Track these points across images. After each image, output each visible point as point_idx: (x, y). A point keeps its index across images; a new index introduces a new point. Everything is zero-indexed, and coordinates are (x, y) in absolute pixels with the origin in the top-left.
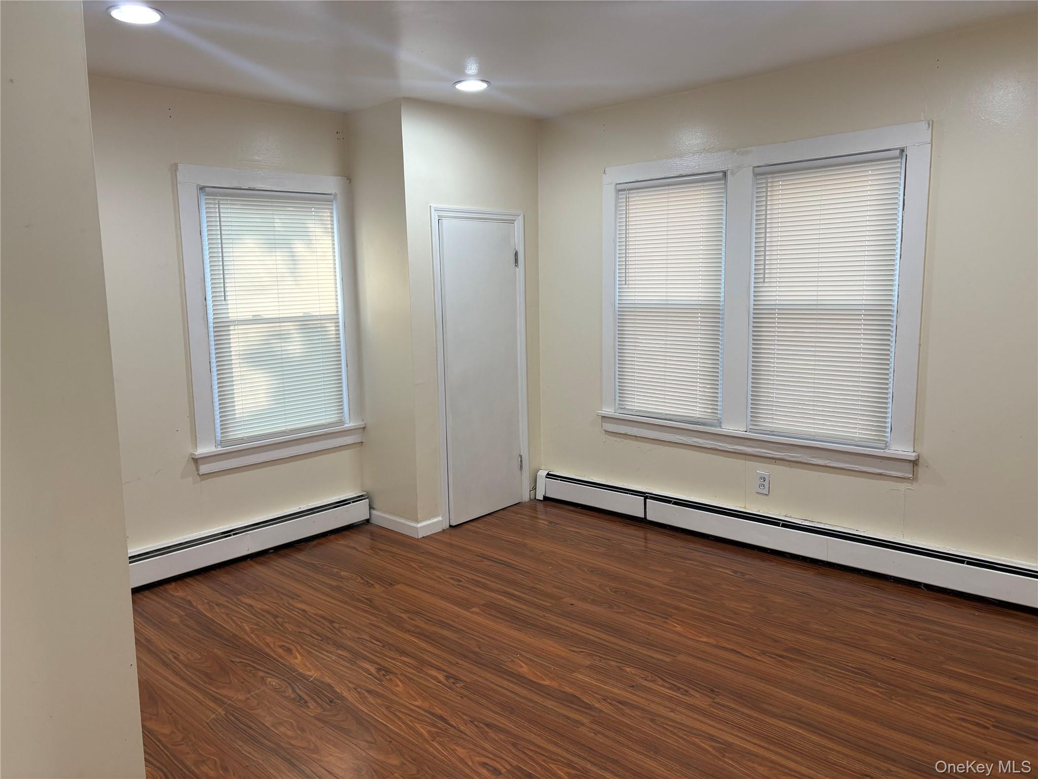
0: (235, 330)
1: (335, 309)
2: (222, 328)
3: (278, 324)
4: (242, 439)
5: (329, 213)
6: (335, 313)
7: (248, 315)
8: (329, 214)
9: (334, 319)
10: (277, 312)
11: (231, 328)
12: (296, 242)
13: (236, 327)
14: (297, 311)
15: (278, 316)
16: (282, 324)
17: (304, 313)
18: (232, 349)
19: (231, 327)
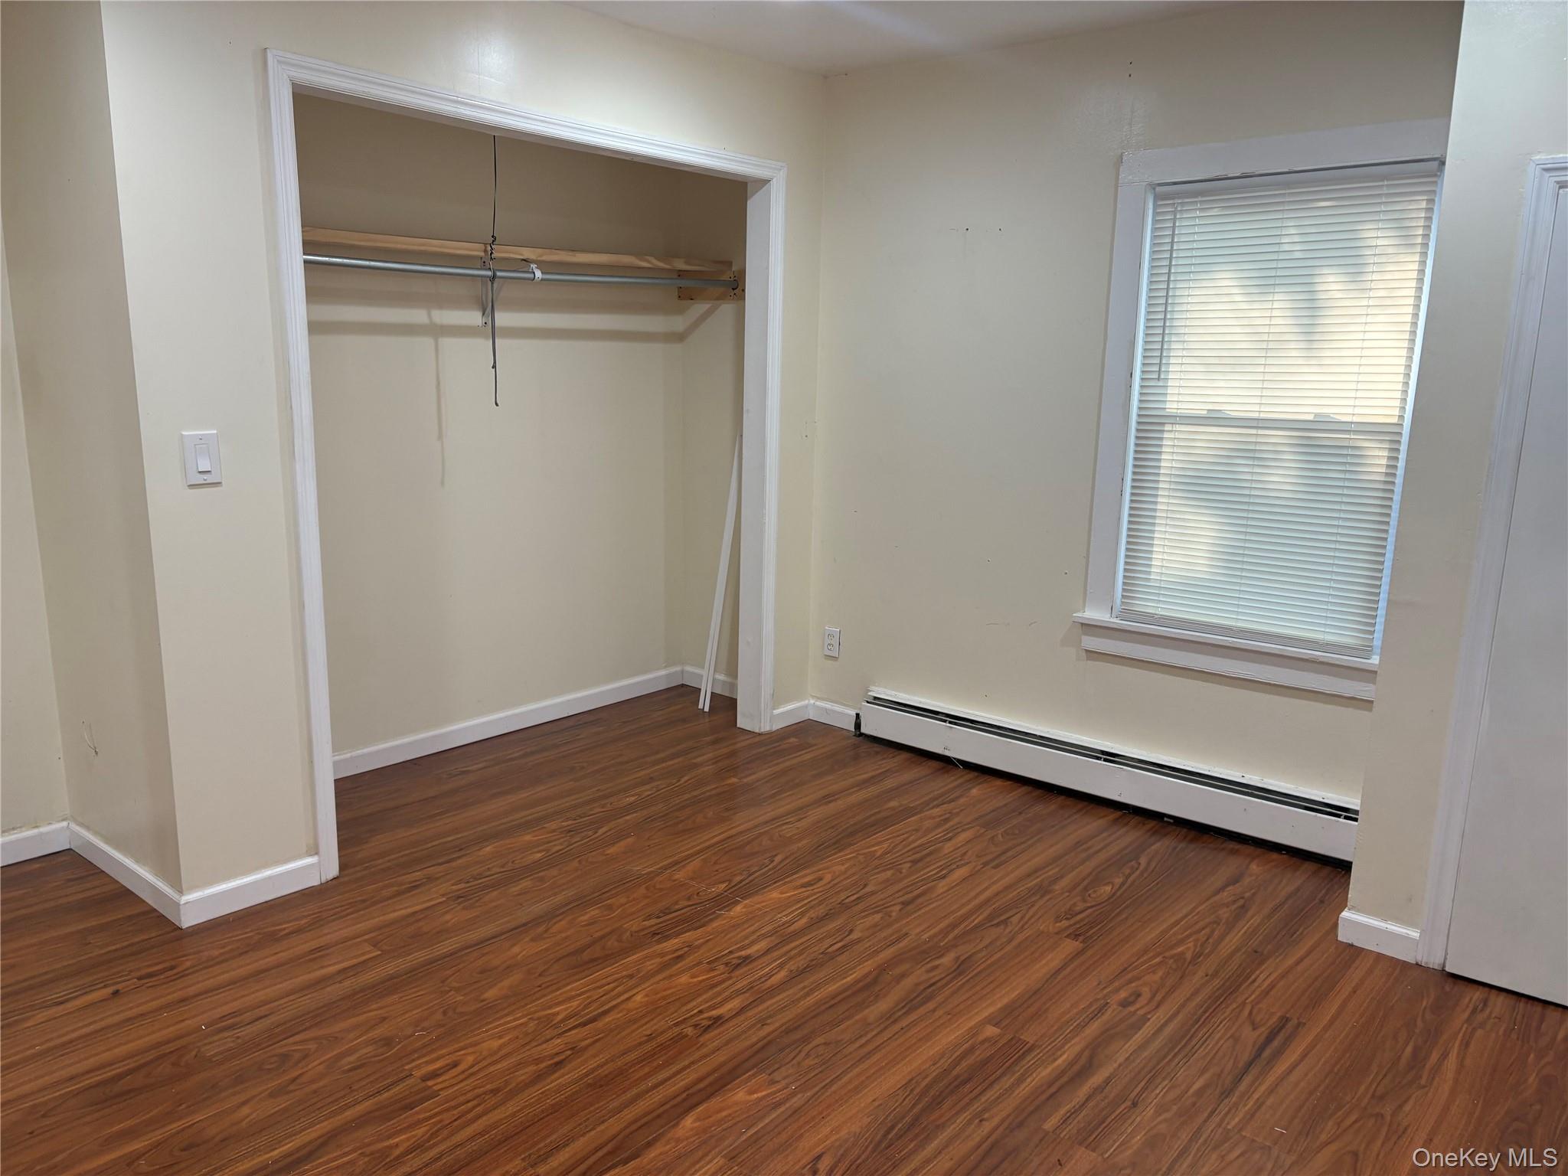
0: (1172, 431)
1: (1397, 412)
2: (1152, 425)
3: (1254, 431)
4: (1152, 616)
5: (1425, 203)
6: (1395, 420)
7: (1200, 409)
8: (1424, 205)
9: (1387, 433)
10: (1257, 408)
11: (1167, 427)
12: (1325, 271)
13: (1178, 428)
14: (1305, 411)
15: (1256, 415)
16: (1260, 432)
17: (1316, 415)
18: (1163, 464)
19: (1166, 425)
